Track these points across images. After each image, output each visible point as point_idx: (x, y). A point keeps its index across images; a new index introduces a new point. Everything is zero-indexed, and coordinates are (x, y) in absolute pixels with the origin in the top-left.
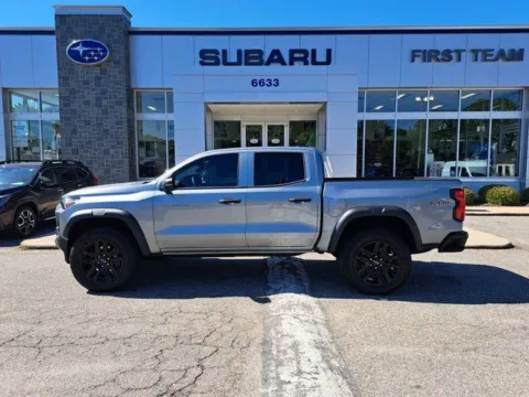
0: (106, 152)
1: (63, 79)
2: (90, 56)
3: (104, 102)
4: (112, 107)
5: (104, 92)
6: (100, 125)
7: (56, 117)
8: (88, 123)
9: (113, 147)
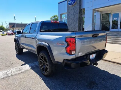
0: (74, 25)
1: (68, 10)
2: (72, 3)
3: (74, 14)
4: (76, 15)
5: (75, 11)
6: (73, 19)
7: (67, 19)
8: (71, 19)
9: (76, 24)
